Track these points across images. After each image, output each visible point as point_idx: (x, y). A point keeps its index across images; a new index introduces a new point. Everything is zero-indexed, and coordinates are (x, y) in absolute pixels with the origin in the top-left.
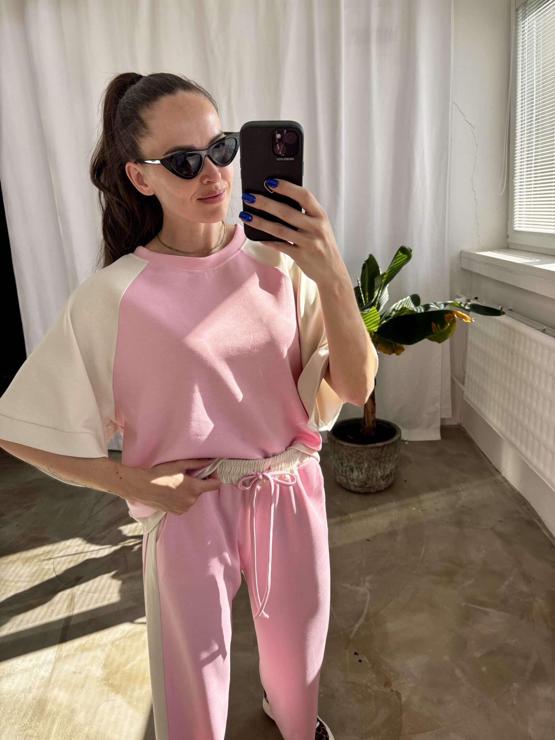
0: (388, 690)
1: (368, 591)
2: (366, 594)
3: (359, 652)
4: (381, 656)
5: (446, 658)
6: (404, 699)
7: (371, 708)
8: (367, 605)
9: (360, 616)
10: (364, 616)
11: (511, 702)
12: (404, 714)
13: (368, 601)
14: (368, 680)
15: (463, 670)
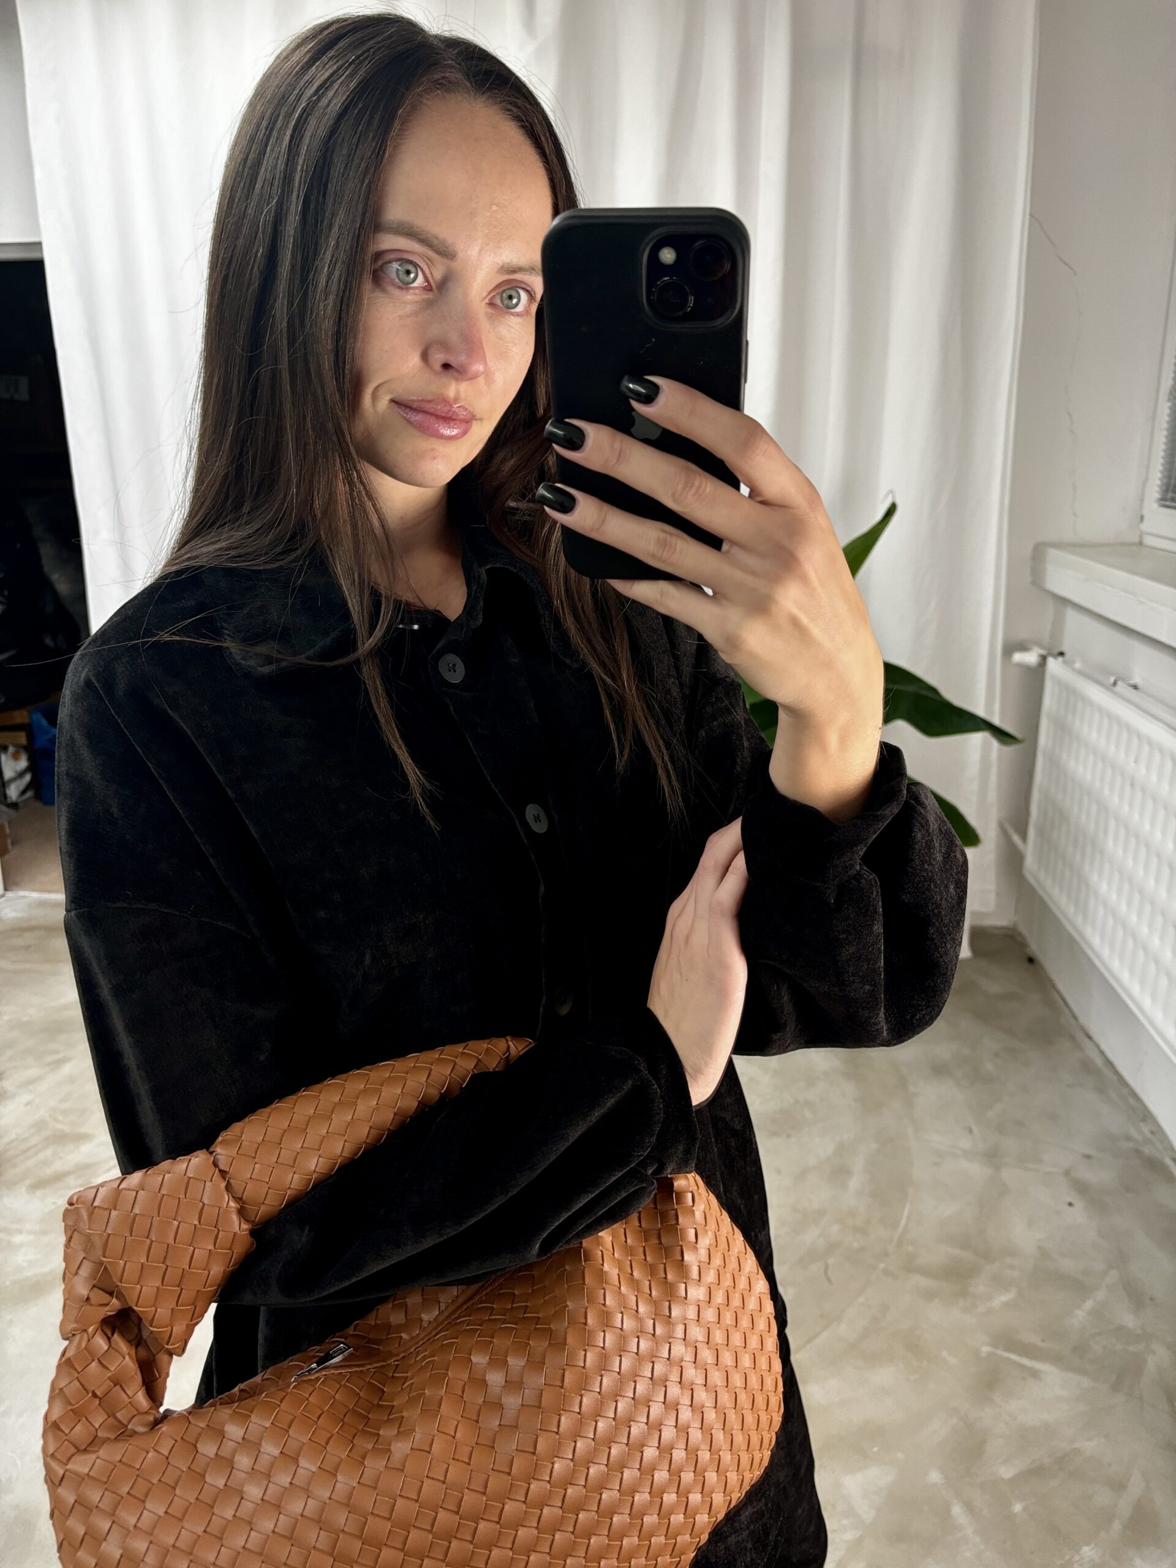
15: (969, 1507)
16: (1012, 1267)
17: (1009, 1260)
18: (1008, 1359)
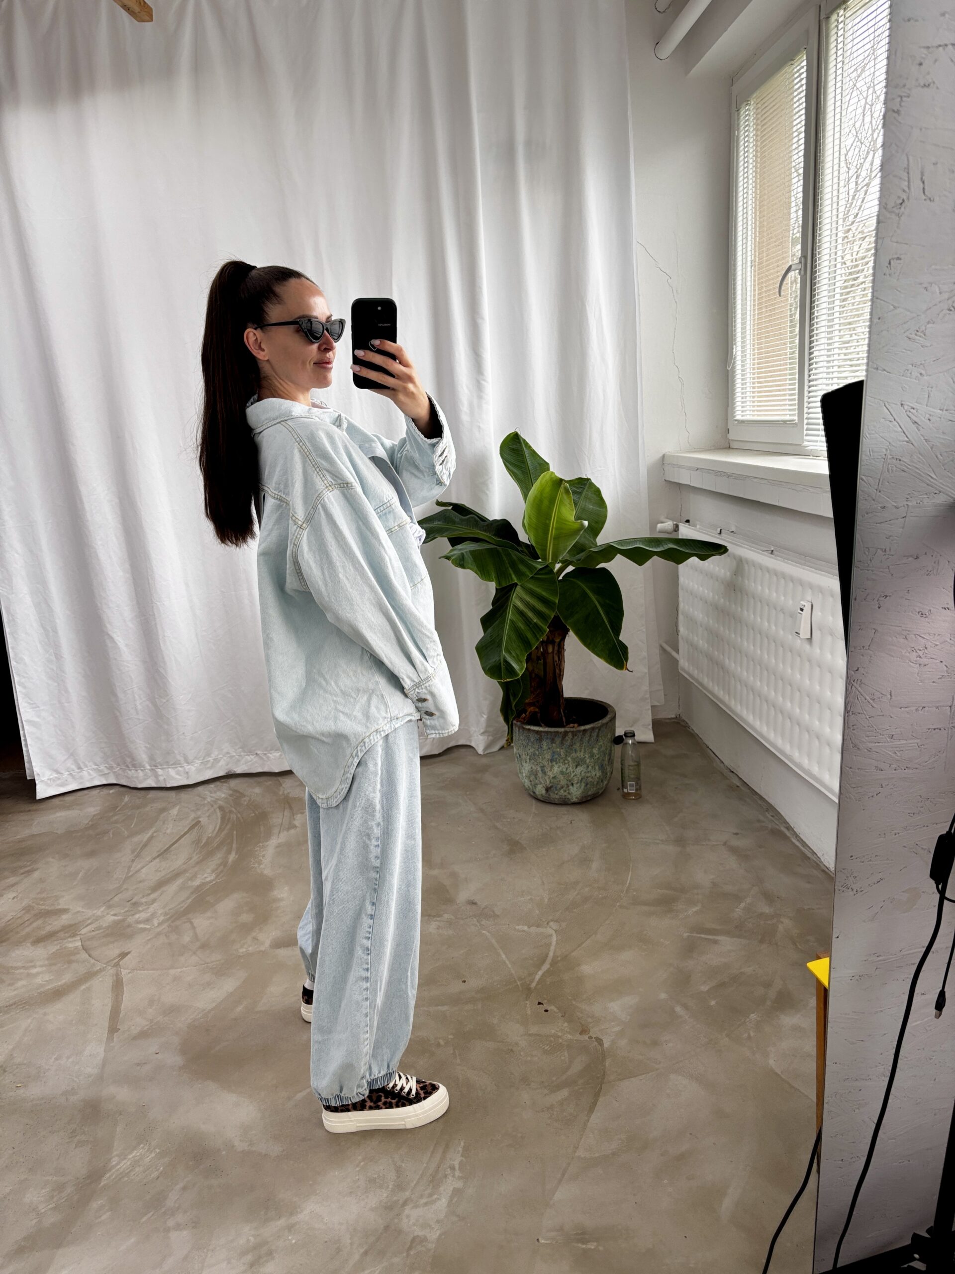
0: (586, 1037)
1: (554, 932)
2: (551, 935)
3: (544, 1002)
4: (574, 1003)
5: (663, 996)
6: (606, 1044)
7: (563, 1058)
8: (552, 948)
9: (544, 961)
10: (549, 960)
11: (746, 1035)
12: (607, 1060)
13: (554, 943)
14: (558, 1030)
15: (685, 1007)
16: (697, 894)
17: (696, 891)
18: (700, 937)
